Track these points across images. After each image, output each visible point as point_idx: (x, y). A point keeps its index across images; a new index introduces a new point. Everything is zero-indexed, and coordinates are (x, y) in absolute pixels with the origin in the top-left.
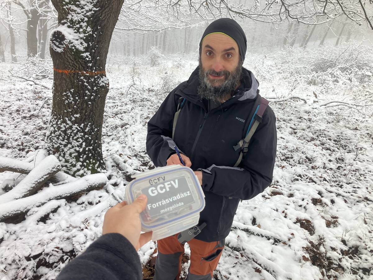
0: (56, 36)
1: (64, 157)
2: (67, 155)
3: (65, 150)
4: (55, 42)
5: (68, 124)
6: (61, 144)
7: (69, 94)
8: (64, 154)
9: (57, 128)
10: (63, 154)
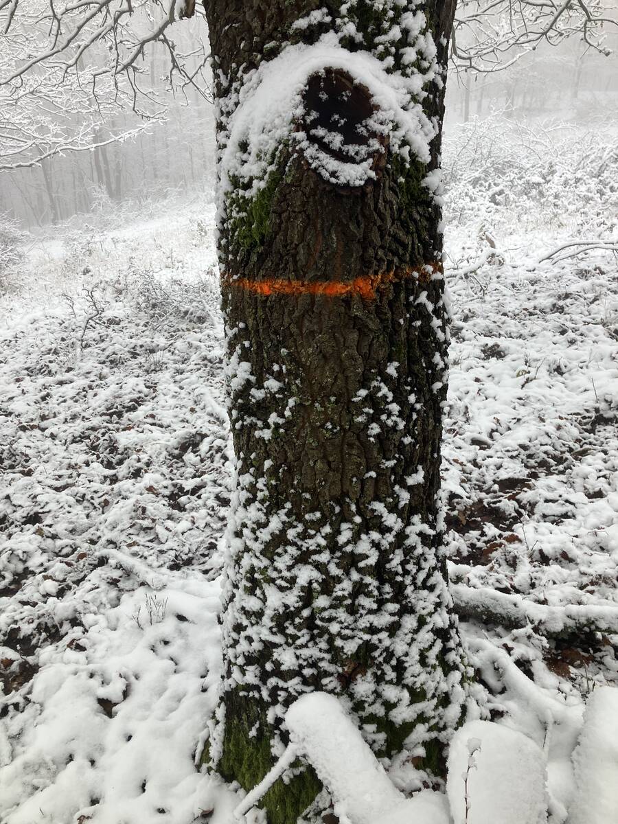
0: (324, 96)
1: (399, 682)
2: (412, 666)
3: (400, 647)
4: (320, 132)
5: (389, 530)
6: (372, 630)
7: (385, 390)
8: (400, 668)
9: (338, 565)
10: (394, 669)
